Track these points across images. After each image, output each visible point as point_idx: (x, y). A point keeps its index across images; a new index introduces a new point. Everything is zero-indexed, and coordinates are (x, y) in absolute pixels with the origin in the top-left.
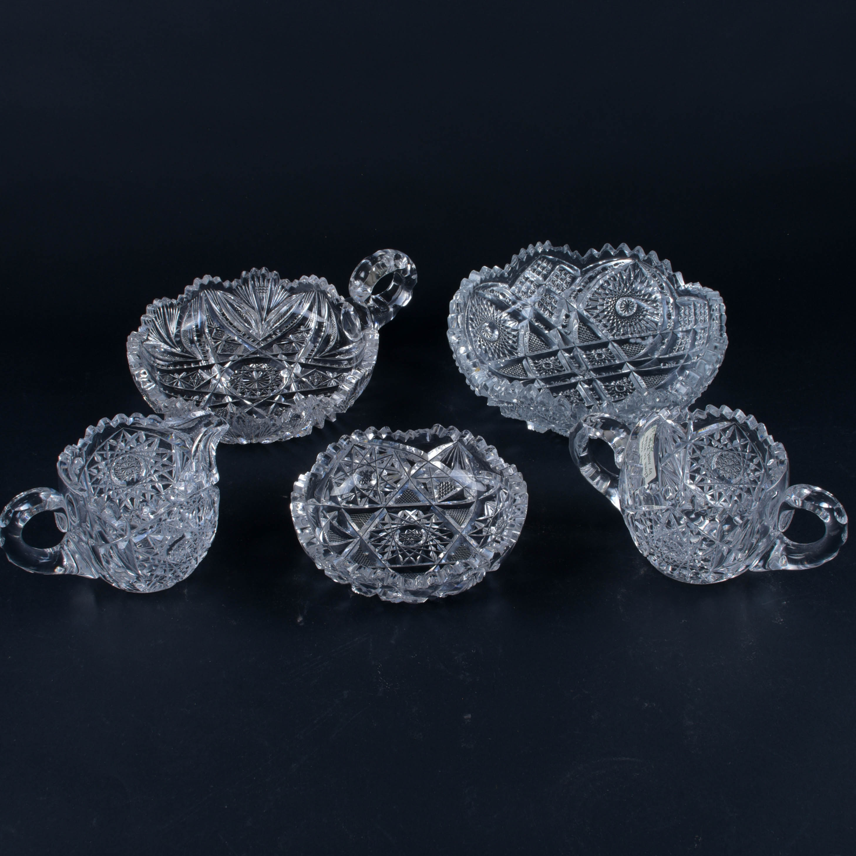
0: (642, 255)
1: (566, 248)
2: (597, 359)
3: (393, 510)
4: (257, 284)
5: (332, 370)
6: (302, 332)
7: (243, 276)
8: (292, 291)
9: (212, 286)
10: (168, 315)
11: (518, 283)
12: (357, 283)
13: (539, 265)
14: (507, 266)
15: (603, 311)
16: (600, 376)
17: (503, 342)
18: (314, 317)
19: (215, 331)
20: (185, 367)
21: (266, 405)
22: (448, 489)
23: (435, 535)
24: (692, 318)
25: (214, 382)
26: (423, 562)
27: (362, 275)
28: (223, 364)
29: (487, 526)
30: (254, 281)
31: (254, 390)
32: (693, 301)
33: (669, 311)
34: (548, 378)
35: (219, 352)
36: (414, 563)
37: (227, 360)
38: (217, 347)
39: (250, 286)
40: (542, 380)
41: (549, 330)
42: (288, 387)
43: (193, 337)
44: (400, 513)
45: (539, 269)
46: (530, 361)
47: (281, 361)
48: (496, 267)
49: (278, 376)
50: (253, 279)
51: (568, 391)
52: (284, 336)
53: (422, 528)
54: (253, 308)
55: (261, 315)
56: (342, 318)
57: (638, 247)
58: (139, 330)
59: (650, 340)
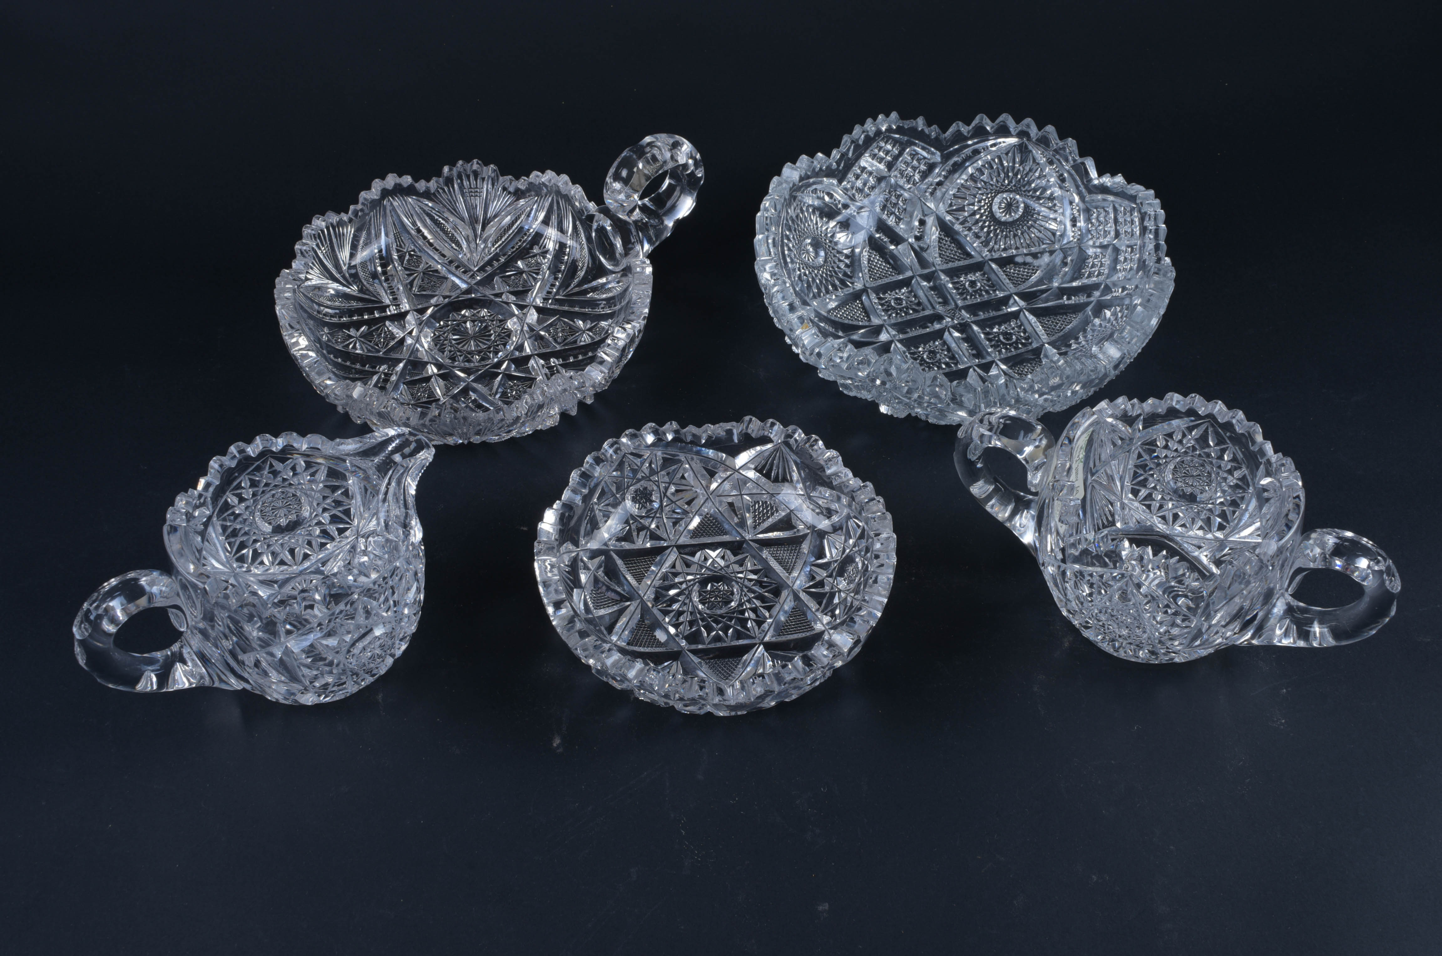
0: (1034, 131)
1: (920, 123)
2: (970, 290)
3: (687, 550)
4: (466, 183)
5: (584, 317)
6: (535, 256)
7: (445, 175)
8: (518, 194)
9: (399, 191)
10: (336, 237)
11: (850, 176)
12: (617, 186)
13: (880, 149)
14: (834, 152)
15: (974, 213)
16: (977, 318)
17: (833, 267)
18: (552, 233)
19: (407, 257)
20: (366, 317)
21: (487, 377)
22: (768, 511)
23: (754, 592)
24: (1111, 227)
25: (409, 341)
26: (738, 639)
27: (624, 173)
28: (422, 311)
29: (830, 576)
30: (462, 180)
31: (469, 353)
32: (1113, 201)
33: (1073, 214)
34: (901, 322)
35: (415, 289)
36: (725, 642)
37: (426, 305)
38: (411, 283)
39: (456, 186)
40: (893, 326)
41: (897, 245)
42: (520, 348)
43: (375, 268)
44: (698, 554)
45: (882, 154)
46: (873, 296)
47: (507, 303)
48: (820, 155)
49: (504, 328)
50: (460, 177)
51: (931, 343)
52: (510, 262)
53: (733, 580)
54: (462, 219)
55: (474, 230)
56: (594, 234)
57: (1028, 120)
58: (294, 265)
59: (1046, 259)
